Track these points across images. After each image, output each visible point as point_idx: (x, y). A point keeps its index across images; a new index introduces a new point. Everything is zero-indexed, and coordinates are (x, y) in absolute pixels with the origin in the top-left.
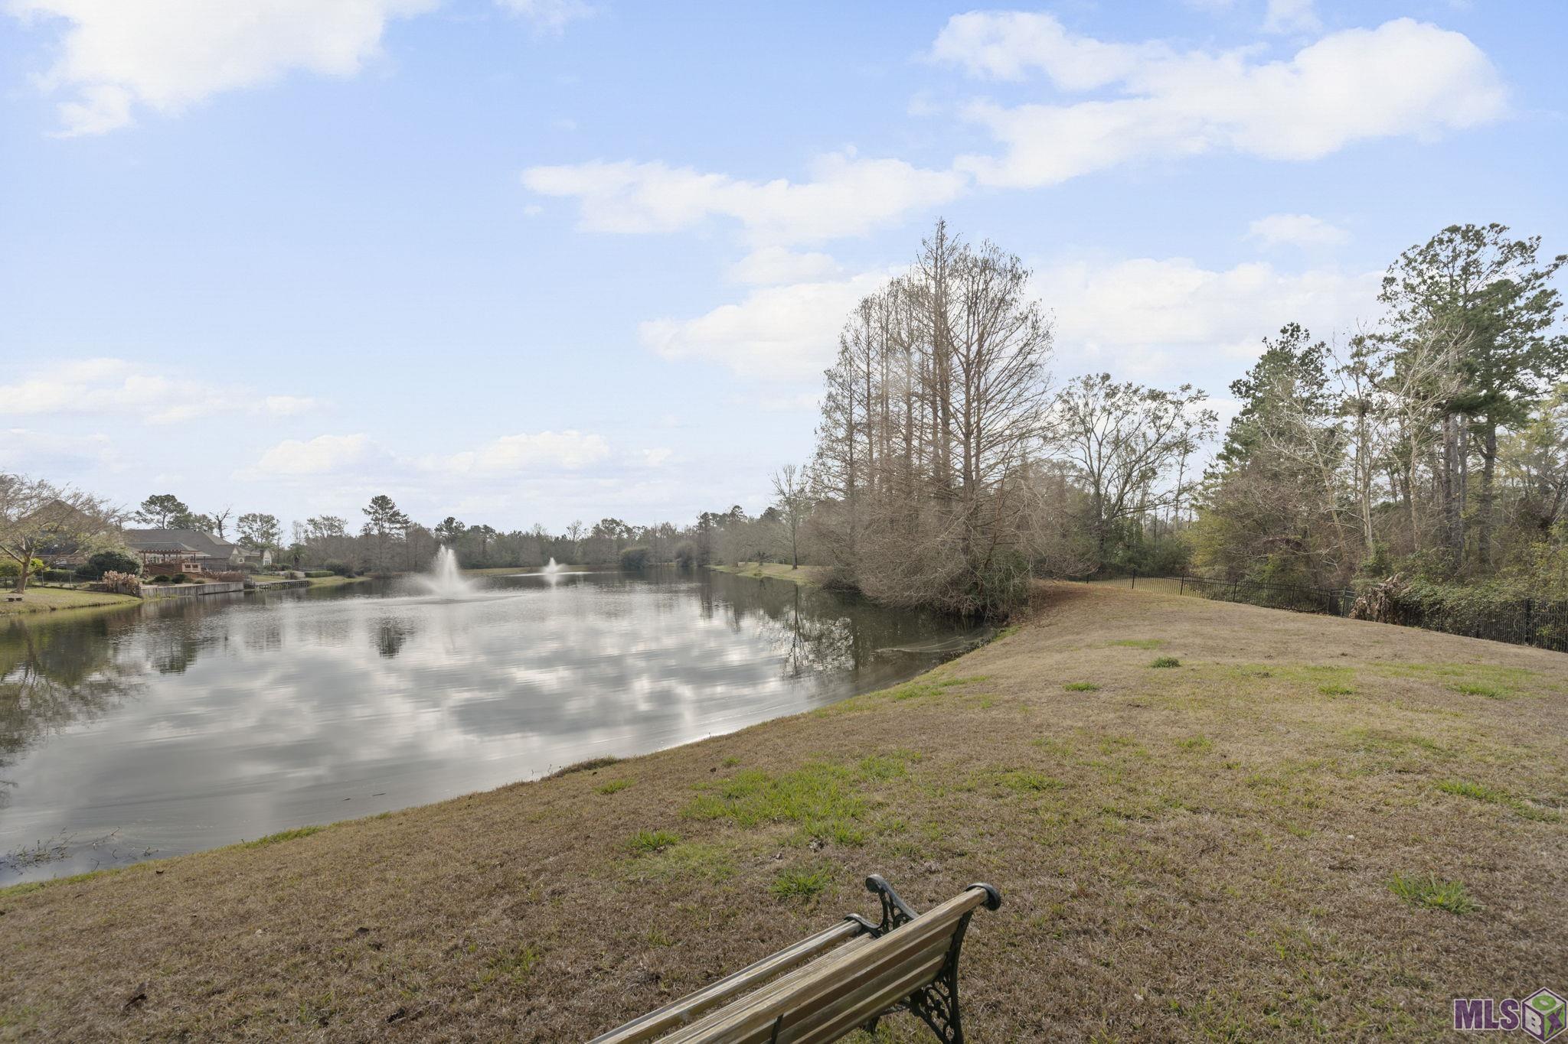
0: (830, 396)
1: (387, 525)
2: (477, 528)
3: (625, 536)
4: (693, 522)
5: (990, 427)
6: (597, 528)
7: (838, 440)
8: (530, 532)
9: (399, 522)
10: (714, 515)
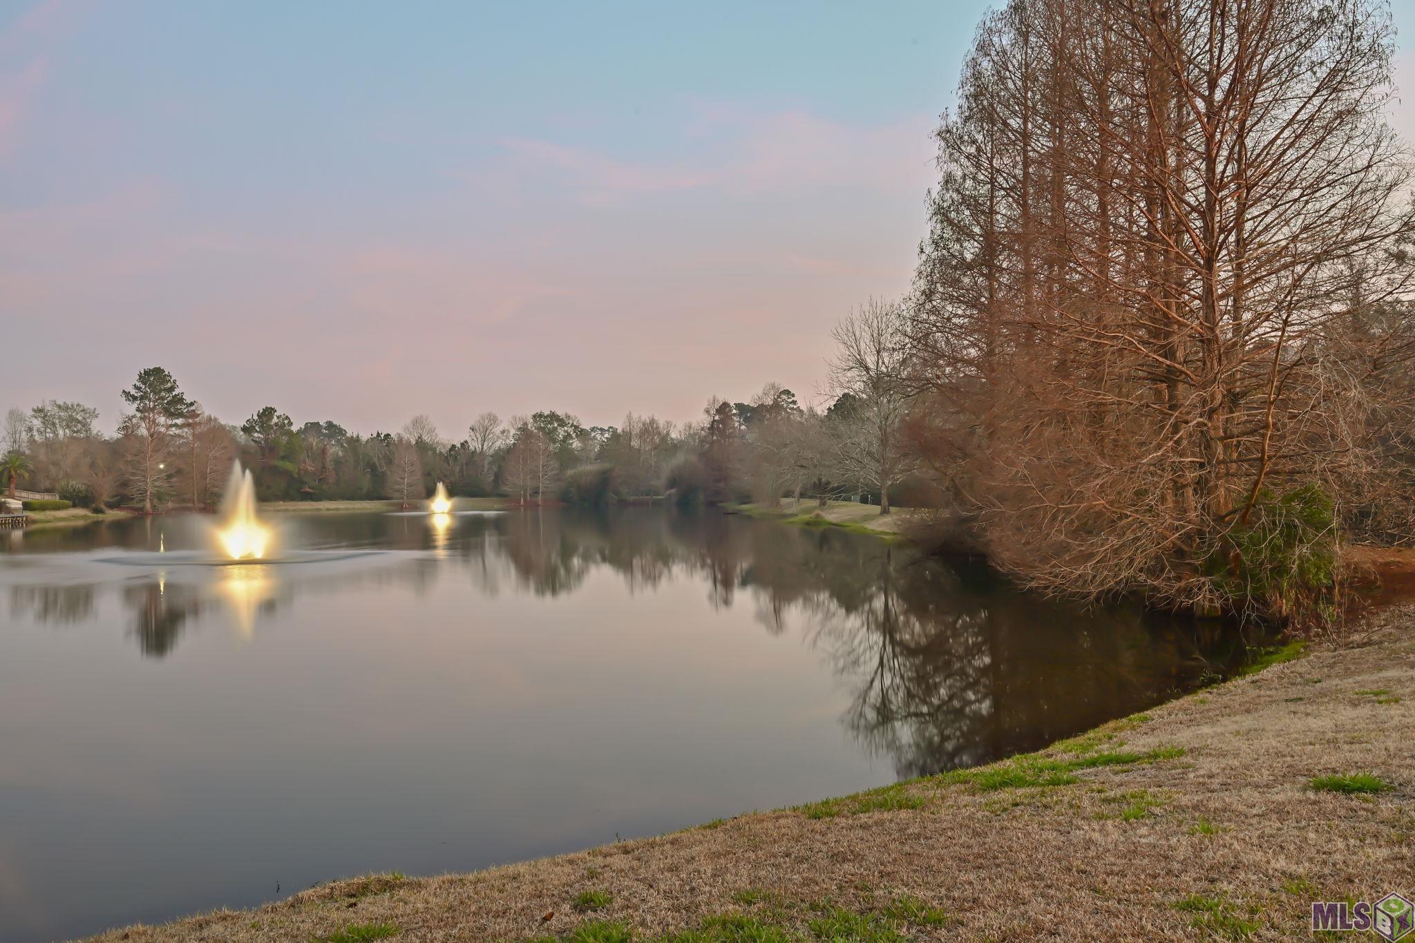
0: (948, 180)
1: (162, 420)
2: (315, 426)
3: (576, 444)
4: (701, 420)
5: (1262, 239)
6: (523, 429)
7: (967, 266)
8: (406, 436)
9: (181, 415)
10: (740, 406)
